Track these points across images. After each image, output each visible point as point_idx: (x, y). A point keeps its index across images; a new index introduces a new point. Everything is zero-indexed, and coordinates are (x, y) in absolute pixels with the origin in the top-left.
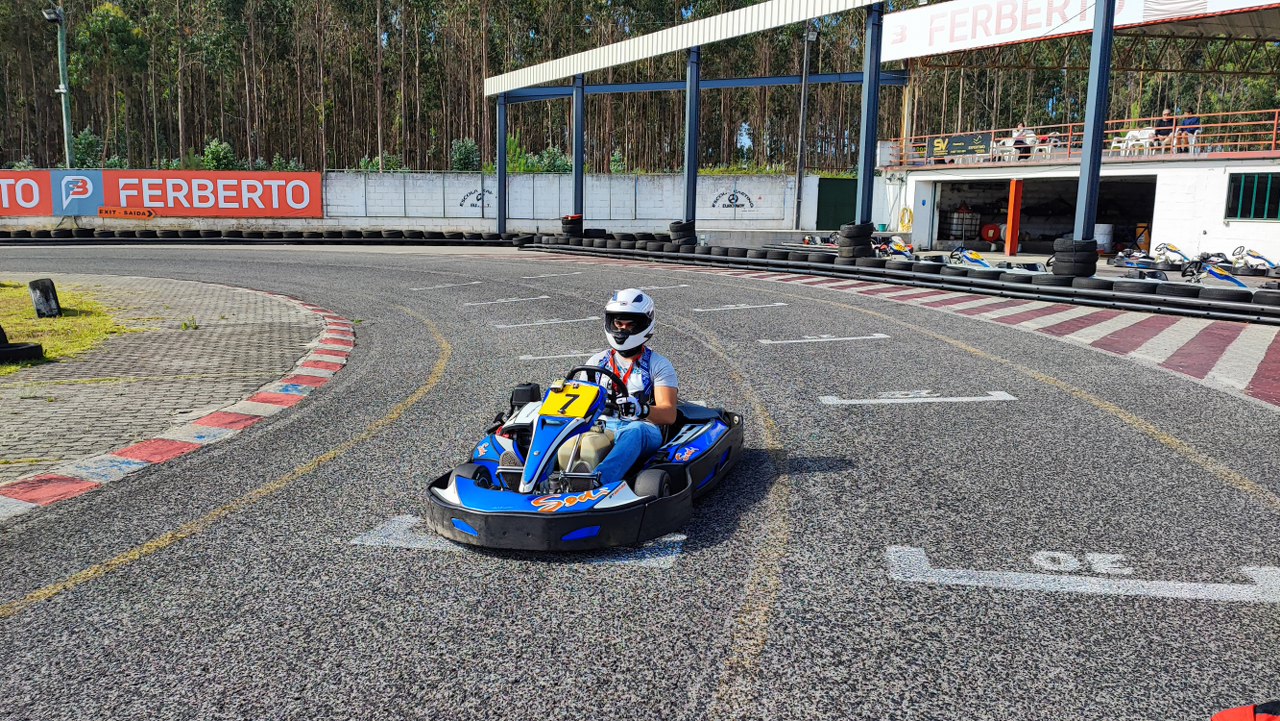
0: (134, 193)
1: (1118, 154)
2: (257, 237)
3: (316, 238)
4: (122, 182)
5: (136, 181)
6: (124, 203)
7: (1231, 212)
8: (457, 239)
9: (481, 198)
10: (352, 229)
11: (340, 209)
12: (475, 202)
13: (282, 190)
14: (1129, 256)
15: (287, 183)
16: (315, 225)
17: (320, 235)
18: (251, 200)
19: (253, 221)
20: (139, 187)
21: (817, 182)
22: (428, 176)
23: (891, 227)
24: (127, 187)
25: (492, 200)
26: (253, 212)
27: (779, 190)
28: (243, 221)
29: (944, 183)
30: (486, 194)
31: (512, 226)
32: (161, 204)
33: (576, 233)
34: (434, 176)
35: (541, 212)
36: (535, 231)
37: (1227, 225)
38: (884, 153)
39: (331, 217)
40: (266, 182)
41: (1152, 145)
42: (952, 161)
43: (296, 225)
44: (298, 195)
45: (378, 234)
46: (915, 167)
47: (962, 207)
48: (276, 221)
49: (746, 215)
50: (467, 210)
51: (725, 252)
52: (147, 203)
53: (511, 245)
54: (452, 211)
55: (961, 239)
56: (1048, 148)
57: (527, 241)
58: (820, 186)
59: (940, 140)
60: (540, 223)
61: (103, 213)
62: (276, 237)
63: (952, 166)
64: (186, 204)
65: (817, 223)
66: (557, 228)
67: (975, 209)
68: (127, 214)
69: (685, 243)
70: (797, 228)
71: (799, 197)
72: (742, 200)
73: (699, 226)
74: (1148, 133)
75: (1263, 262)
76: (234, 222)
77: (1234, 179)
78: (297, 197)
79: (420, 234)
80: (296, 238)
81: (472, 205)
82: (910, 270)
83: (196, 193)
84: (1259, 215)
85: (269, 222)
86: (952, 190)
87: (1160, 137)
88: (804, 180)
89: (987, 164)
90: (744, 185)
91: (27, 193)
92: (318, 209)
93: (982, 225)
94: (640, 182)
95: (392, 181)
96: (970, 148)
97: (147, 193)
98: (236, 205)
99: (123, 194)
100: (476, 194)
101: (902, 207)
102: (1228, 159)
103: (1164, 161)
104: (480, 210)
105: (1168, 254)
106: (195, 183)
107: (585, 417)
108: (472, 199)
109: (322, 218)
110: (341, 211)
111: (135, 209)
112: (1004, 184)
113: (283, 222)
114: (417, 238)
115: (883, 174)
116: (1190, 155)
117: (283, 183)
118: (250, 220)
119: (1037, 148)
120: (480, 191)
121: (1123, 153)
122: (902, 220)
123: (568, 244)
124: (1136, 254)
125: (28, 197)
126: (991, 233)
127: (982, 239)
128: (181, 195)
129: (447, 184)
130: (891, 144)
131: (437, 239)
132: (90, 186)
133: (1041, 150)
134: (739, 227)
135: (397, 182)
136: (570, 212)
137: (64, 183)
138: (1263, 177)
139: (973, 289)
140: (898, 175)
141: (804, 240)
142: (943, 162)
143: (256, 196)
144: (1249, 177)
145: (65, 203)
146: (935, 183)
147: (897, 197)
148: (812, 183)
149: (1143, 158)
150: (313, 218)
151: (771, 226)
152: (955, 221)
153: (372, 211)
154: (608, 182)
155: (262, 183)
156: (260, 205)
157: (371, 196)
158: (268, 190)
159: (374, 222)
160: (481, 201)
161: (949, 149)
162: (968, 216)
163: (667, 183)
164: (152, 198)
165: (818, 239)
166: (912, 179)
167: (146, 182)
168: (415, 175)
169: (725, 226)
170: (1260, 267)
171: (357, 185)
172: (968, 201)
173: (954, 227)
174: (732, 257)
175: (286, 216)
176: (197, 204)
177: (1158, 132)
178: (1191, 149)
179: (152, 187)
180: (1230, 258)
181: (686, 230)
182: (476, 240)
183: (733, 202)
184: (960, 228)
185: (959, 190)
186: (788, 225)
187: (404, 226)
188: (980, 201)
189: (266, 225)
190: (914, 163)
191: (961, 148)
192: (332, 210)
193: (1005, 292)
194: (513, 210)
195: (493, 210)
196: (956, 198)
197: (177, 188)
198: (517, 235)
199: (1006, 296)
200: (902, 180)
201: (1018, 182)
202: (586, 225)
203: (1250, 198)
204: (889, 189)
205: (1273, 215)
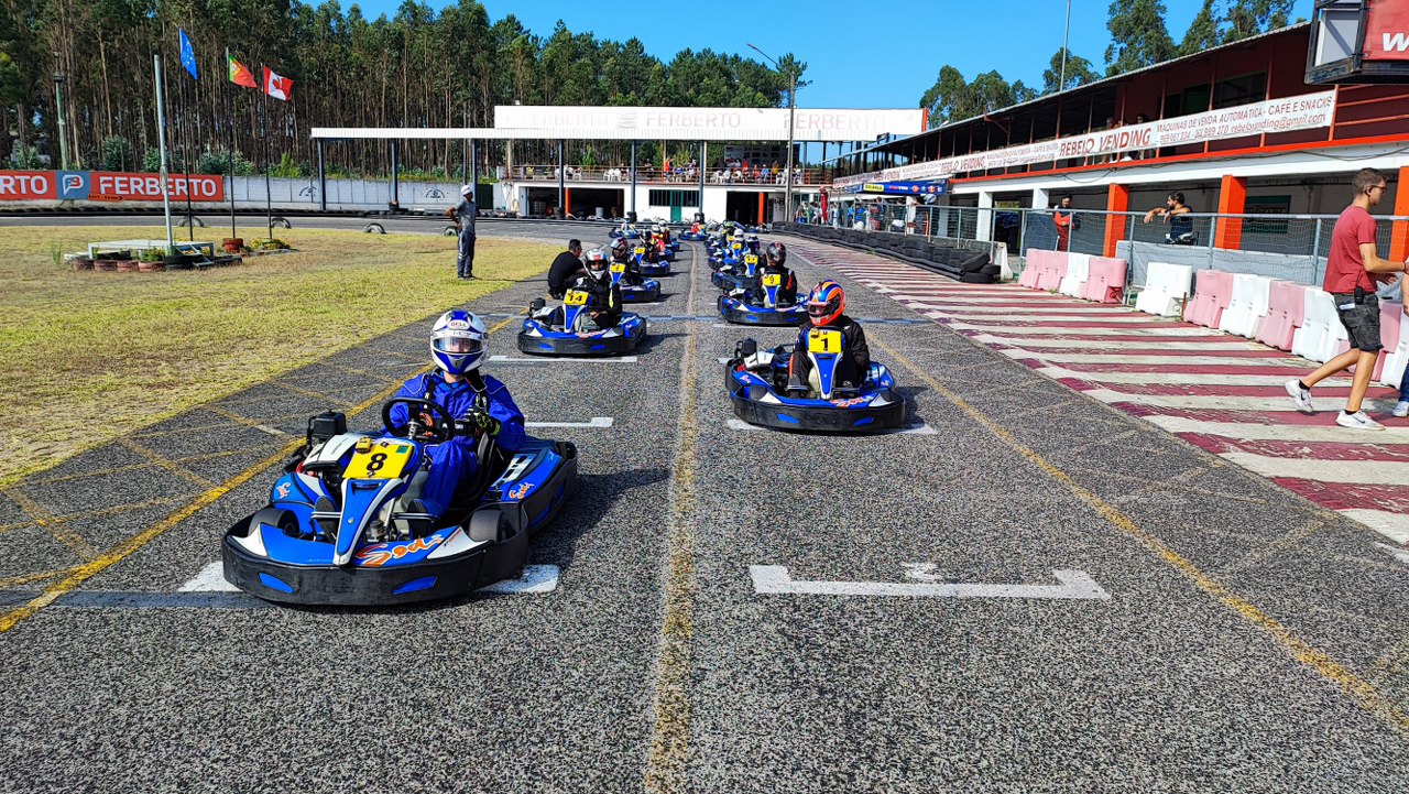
0: (110, 185)
1: (604, 180)
4: (102, 179)
5: (111, 178)
6: (103, 191)
7: (651, 204)
9: (310, 191)
12: (309, 193)
13: (199, 185)
15: (203, 181)
16: (219, 205)
18: (182, 191)
19: (182, 202)
20: (113, 182)
24: (105, 182)
25: (317, 193)
26: (183, 198)
29: (530, 188)
30: (313, 190)
31: (329, 207)
32: (127, 193)
33: (396, 210)
34: (286, 180)
37: (651, 208)
38: (500, 172)
39: (228, 201)
43: (207, 205)
44: (209, 188)
46: (518, 179)
47: (537, 199)
50: (304, 198)
52: (118, 192)
54: (296, 198)
55: (537, 217)
56: (579, 175)
61: (90, 198)
64: (142, 193)
67: (541, 201)
68: (106, 198)
72: (439, 194)
74: (618, 172)
77: (652, 191)
78: (209, 190)
81: (306, 195)
83: (148, 186)
84: (660, 205)
86: (531, 191)
90: (440, 187)
91: (39, 185)
92: (220, 197)
93: (546, 208)
96: (544, 173)
97: (118, 186)
99: (103, 186)
100: (308, 189)
102: (649, 184)
104: (311, 197)
106: (148, 180)
108: (306, 192)
109: (223, 201)
111: (111, 194)
112: (562, 190)
113: (196, 203)
115: (501, 182)
117: (200, 181)
120: (310, 188)
121: (606, 180)
123: (392, 215)
125: (40, 188)
126: (551, 211)
128: (139, 187)
129: (291, 184)
130: (502, 169)
132: (81, 181)
134: (439, 208)
137: (64, 179)
138: (660, 191)
140: (509, 183)
143: (184, 188)
144: (656, 190)
145: (65, 191)
146: (526, 188)
150: (218, 201)
152: (535, 206)
153: (252, 198)
155: (188, 181)
156: (187, 194)
157: (250, 189)
158: (190, 185)
160: (311, 193)
162: (539, 203)
164: (121, 189)
166: (517, 185)
167: (117, 179)
171: (243, 184)
173: (535, 208)
175: (202, 199)
176: (149, 193)
179: (121, 182)
183: (435, 195)
184: (538, 209)
185: (533, 192)
188: (542, 196)
190: (515, 178)
194: (329, 198)
195: (318, 197)
197: (137, 183)
200: (511, 186)
201: (569, 189)
203: (657, 199)
204: (505, 189)
205: (664, 205)
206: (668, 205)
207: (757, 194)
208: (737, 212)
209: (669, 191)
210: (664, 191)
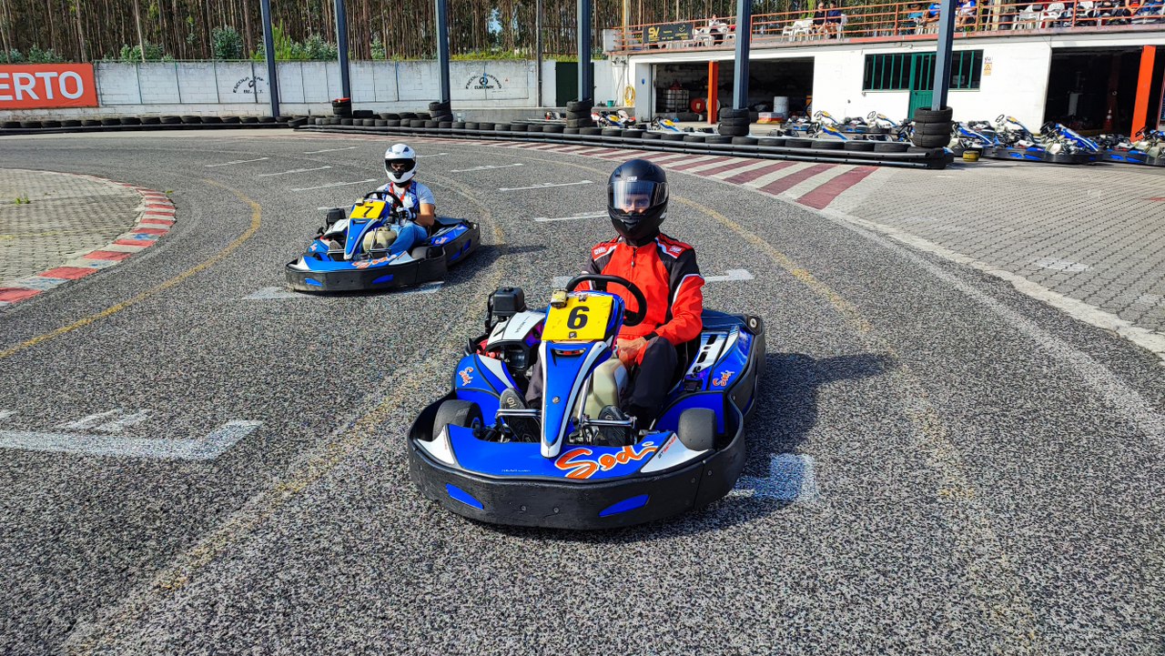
1: (787, 40)
2: (35, 127)
3: (94, 125)
7: (867, 85)
8: (234, 123)
9: (253, 84)
10: (131, 116)
11: (115, 98)
12: (248, 88)
13: (55, 81)
14: (795, 121)
15: (59, 75)
16: (92, 114)
17: (98, 123)
18: (24, 93)
19: (28, 112)
21: (554, 66)
22: (199, 64)
23: (618, 103)
25: (264, 86)
26: (27, 104)
27: (522, 73)
28: (19, 113)
29: (659, 65)
30: (258, 81)
31: (285, 110)
34: (206, 65)
35: (311, 97)
36: (307, 114)
37: (864, 95)
38: (609, 39)
39: (106, 106)
40: (38, 75)
41: (810, 33)
42: (664, 46)
43: (72, 114)
44: (71, 85)
45: (157, 120)
46: (635, 51)
47: (674, 85)
48: (52, 111)
49: (496, 95)
50: (240, 96)
51: (477, 126)
53: (287, 127)
54: (227, 96)
55: (674, 111)
57: (301, 123)
58: (557, 69)
59: (653, 28)
60: (311, 107)
62: (54, 126)
63: (664, 50)
65: (557, 101)
66: (329, 110)
67: (685, 86)
69: (442, 120)
70: (540, 105)
71: (540, 79)
72: (491, 82)
73: (454, 106)
75: (888, 123)
76: (9, 113)
77: (869, 58)
79: (198, 119)
80: (74, 126)
81: (246, 91)
82: (620, 136)
84: (886, 87)
85: (45, 112)
86: (666, 70)
87: (816, 26)
88: (543, 64)
89: (690, 49)
90: (494, 69)
92: (93, 98)
93: (691, 99)
94: (400, 68)
95: (164, 69)
96: (677, 35)
98: (10, 98)
100: (248, 81)
101: (626, 85)
102: (864, 44)
103: (819, 46)
104: (253, 95)
105: (824, 119)
107: (379, 218)
108: (245, 86)
109: (98, 107)
110: (117, 99)
112: (705, 65)
113: (59, 112)
114: (195, 123)
115: (609, 58)
116: (837, 41)
117: (54, 74)
118: (25, 111)
119: (728, 35)
120: (251, 79)
121: (790, 39)
122: (626, 97)
123: (340, 124)
124: (800, 120)
126: (698, 106)
127: (691, 111)
129: (218, 73)
130: (614, 31)
131: (214, 123)
133: (731, 37)
134: (491, 106)
135: (169, 71)
136: (339, 96)
138: (888, 56)
139: (665, 148)
140: (621, 58)
141: (546, 116)
142: (656, 47)
143: (29, 88)
144: (879, 56)
146: (651, 65)
147: (622, 77)
148: (550, 67)
149: (804, 43)
150: (88, 107)
151: (518, 105)
152: (669, 97)
153: (147, 98)
154: (371, 68)
155: (34, 76)
156: (35, 97)
157: (145, 84)
158: (40, 81)
159: (150, 109)
160: (253, 88)
161: (661, 35)
162: (679, 92)
163: (424, 68)
165: (558, 115)
166: (633, 61)
168: (186, 64)
169: (478, 105)
170: (886, 127)
171: (130, 75)
172: (679, 79)
173: (669, 102)
174: (482, 131)
175: (61, 105)
177: (815, 22)
178: (839, 36)
180: (866, 121)
181: (443, 108)
182: (252, 123)
183: (484, 84)
184: (673, 102)
185: (672, 71)
186: (532, 103)
187: (181, 112)
188: (688, 79)
189: (42, 115)
190: (634, 48)
191: (670, 35)
192: (107, 99)
193: (687, 150)
194: (285, 95)
195: (266, 96)
196: (670, 77)
198: (291, 118)
199: (688, 153)
200: (624, 62)
201: (715, 63)
202: (355, 107)
203: (880, 74)
204: (617, 70)
205: (896, 87)
206: (905, 86)
207: (1136, 52)
208: (1074, 98)
209: (908, 56)
210: (898, 56)
